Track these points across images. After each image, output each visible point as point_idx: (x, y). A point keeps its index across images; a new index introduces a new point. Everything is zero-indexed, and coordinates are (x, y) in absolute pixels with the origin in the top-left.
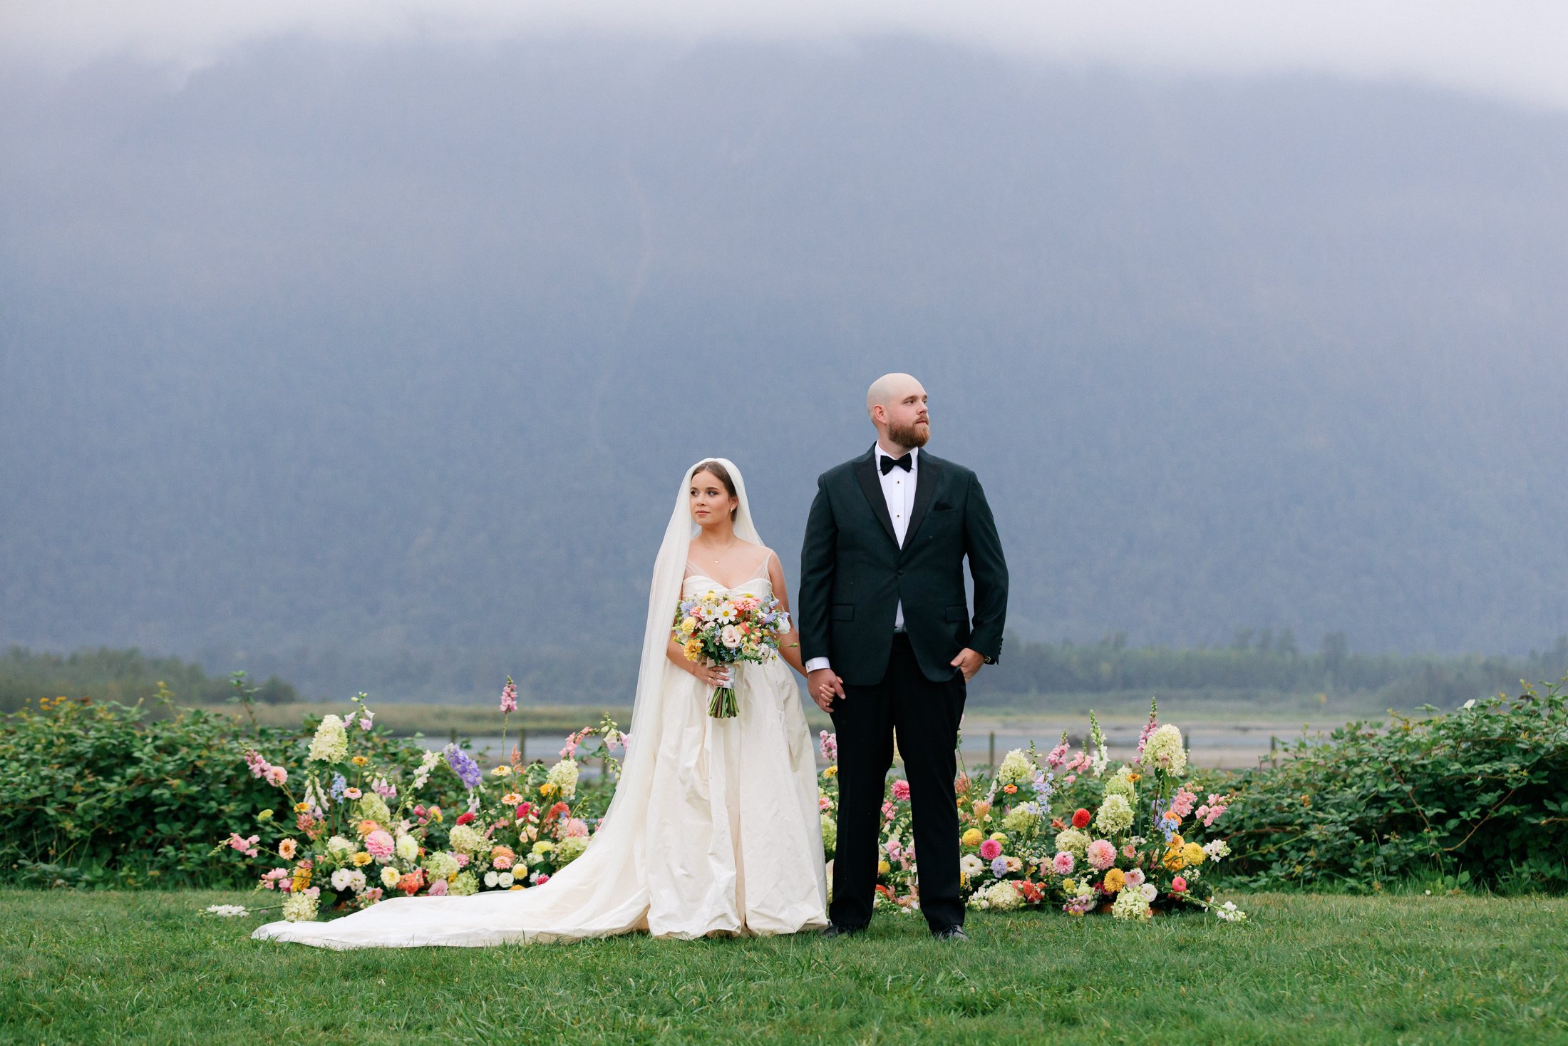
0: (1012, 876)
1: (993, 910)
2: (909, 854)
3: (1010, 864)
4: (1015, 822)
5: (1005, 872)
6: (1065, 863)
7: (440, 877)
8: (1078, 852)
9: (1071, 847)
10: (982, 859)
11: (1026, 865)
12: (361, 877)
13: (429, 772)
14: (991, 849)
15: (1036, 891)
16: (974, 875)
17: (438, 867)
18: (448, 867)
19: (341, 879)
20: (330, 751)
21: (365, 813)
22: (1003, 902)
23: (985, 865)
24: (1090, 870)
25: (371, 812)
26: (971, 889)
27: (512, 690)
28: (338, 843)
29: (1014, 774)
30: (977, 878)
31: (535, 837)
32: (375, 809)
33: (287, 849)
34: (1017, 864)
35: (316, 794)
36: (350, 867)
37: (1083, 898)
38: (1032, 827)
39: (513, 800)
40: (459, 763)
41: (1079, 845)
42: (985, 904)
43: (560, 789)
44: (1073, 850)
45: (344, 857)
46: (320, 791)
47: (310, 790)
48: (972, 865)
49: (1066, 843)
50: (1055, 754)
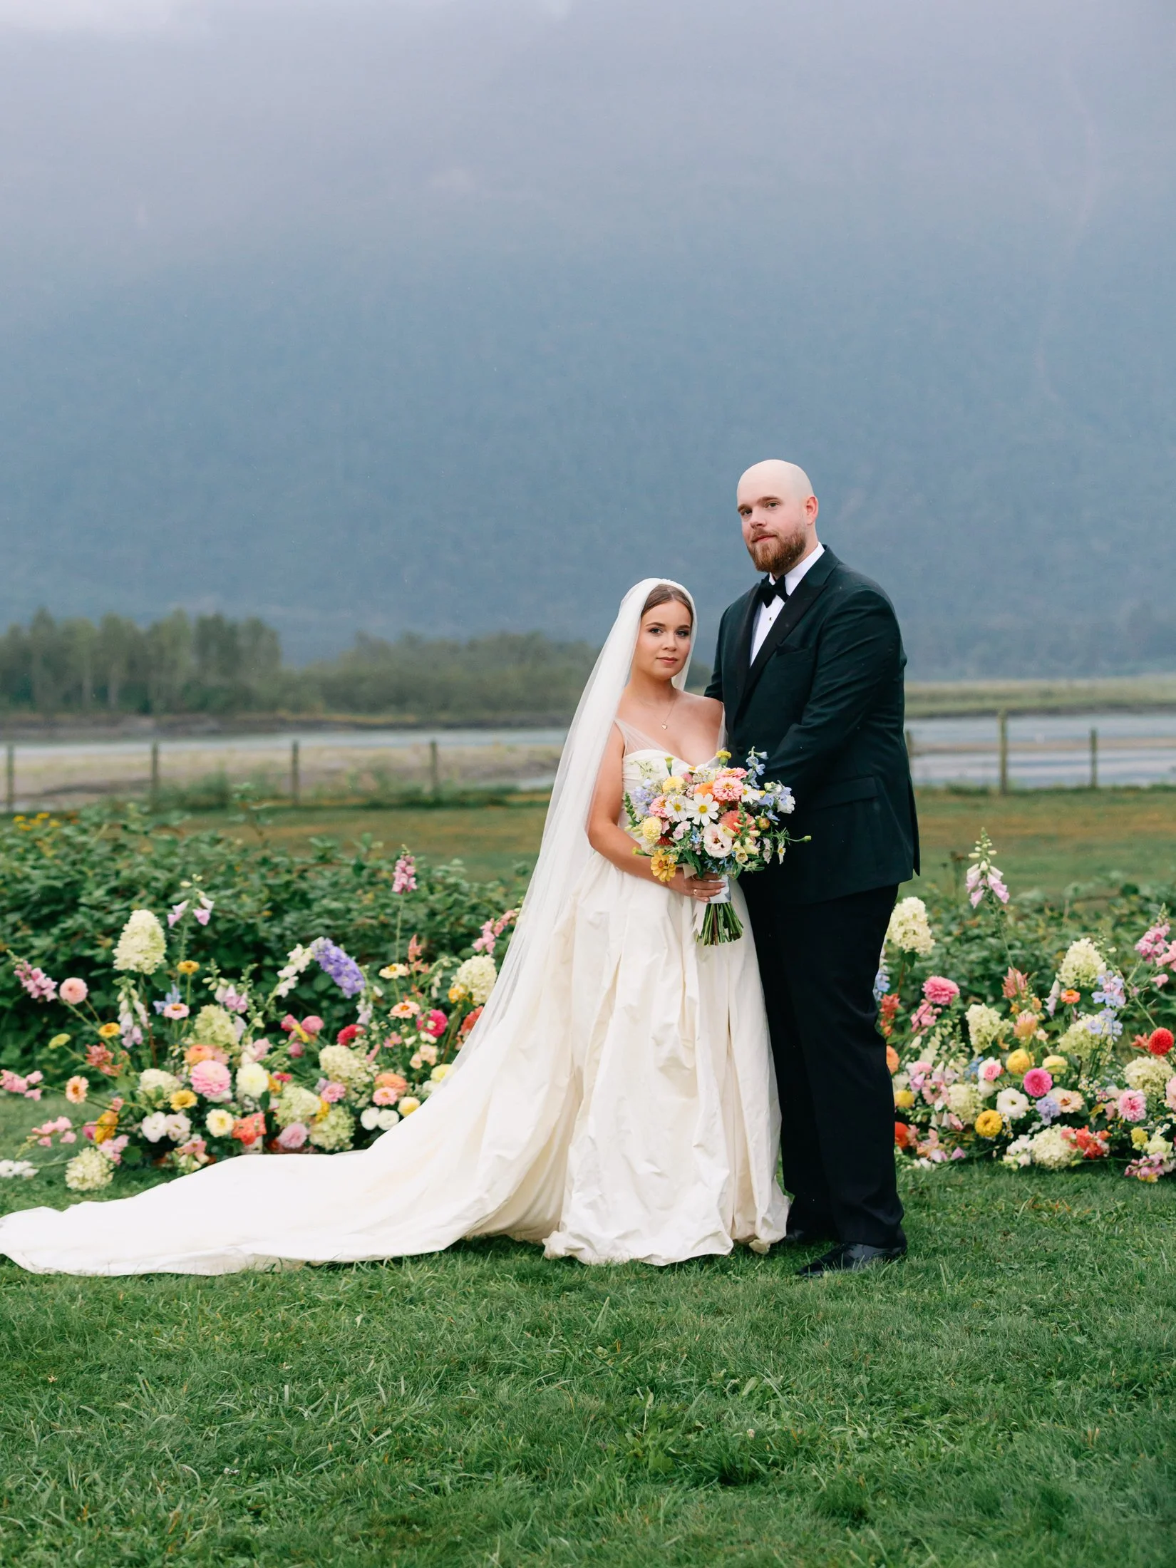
0: (1064, 1119)
1: (1035, 1169)
2: (935, 1083)
3: (1065, 1102)
4: (1074, 1044)
5: (1058, 1114)
6: (1133, 1107)
7: (293, 1120)
8: (1155, 1089)
9: (1146, 1081)
10: (1027, 1095)
11: (1091, 1103)
12: (184, 1123)
13: (298, 974)
14: (1037, 1081)
15: (1096, 1144)
16: (1015, 1117)
17: (289, 1107)
18: (303, 1107)
19: (154, 1128)
20: (139, 958)
21: (201, 1034)
22: (1050, 1158)
23: (1030, 1104)
24: (1169, 1116)
25: (208, 1033)
26: (1012, 1136)
27: (409, 864)
28: (153, 1079)
29: (1078, 974)
30: (1019, 1121)
31: (433, 1061)
32: (215, 1027)
33: (76, 1090)
34: (1076, 1102)
35: (135, 1012)
36: (168, 1111)
37: (1155, 1158)
38: (1098, 1050)
39: (406, 1012)
40: (331, 964)
41: (1157, 1080)
42: (1024, 1160)
43: (471, 995)
44: (1148, 1086)
45: (160, 1097)
46: (140, 1007)
47: (124, 1006)
48: (1014, 1103)
49: (1139, 1077)
50: (1148, 941)
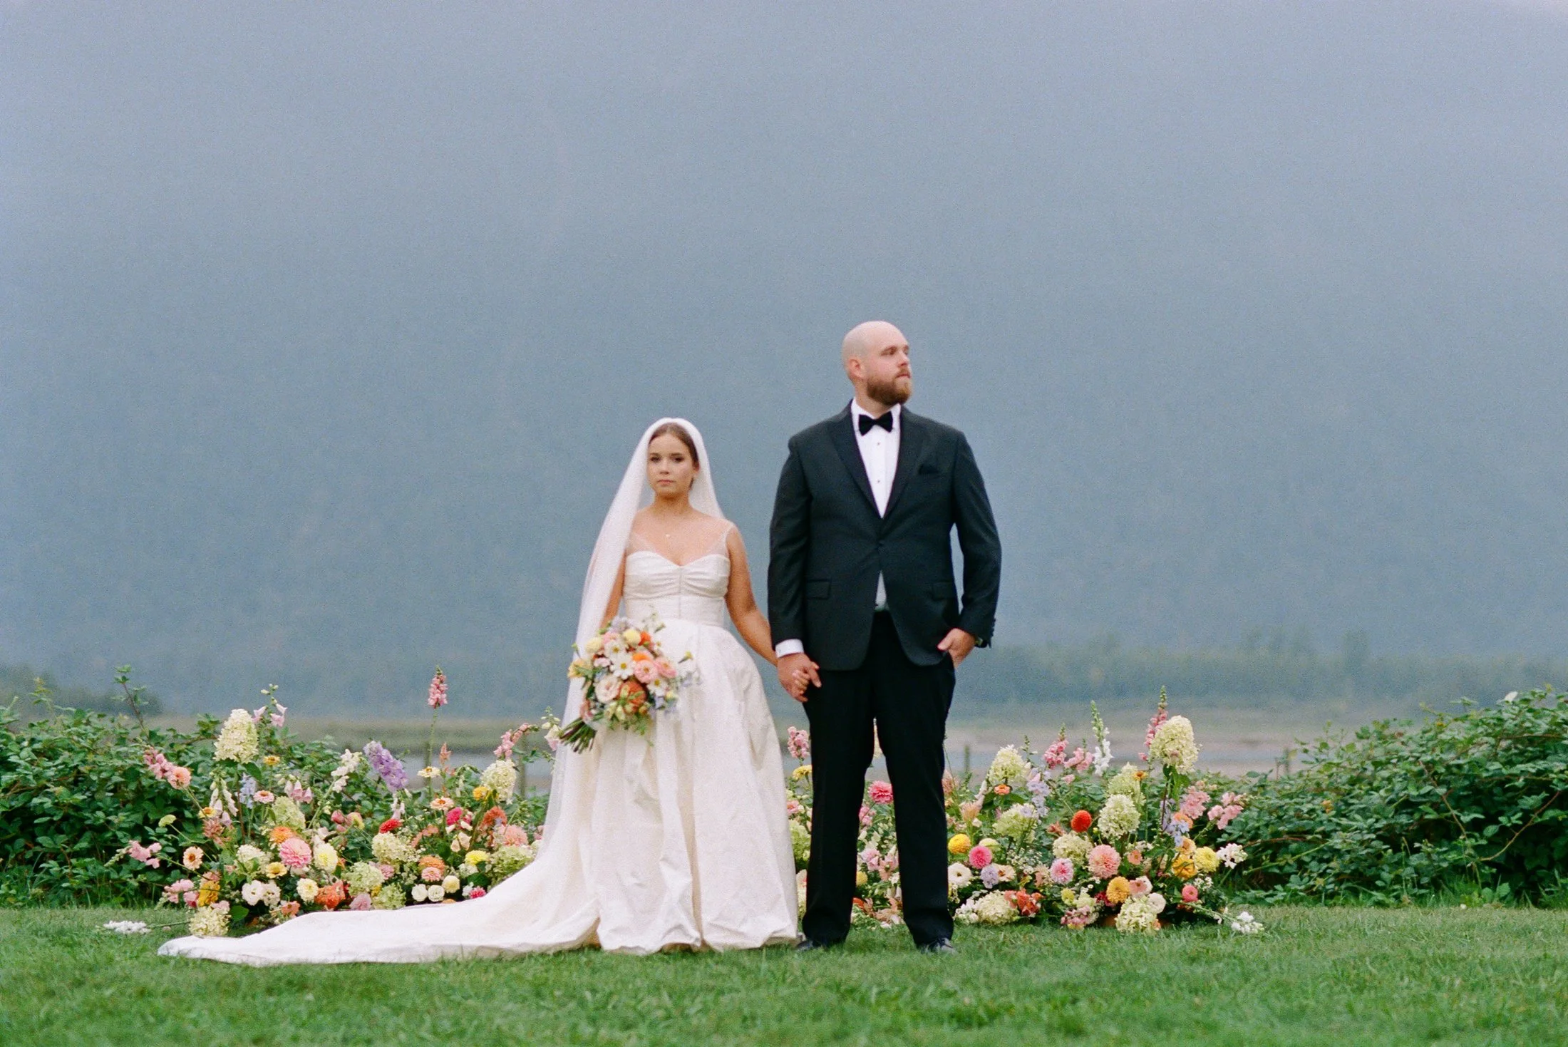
0: (1003, 886)
1: (983, 924)
2: (888, 863)
3: (1001, 874)
4: (1007, 826)
5: (996, 882)
6: (1063, 872)
7: (363, 890)
8: (1078, 859)
9: (1070, 853)
10: (971, 868)
11: (1020, 873)
12: (276, 890)
13: (348, 774)
14: (980, 856)
15: (1032, 903)
16: (961, 886)
17: (360, 879)
18: (372, 879)
19: (253, 892)
20: (239, 749)
21: (279, 820)
22: (994, 916)
23: (974, 875)
24: (1091, 879)
25: (284, 818)
26: (958, 901)
27: (441, 682)
28: (248, 852)
29: (1006, 773)
30: (964, 889)
31: (468, 846)
32: (288, 814)
33: (192, 858)
34: (1010, 873)
35: (223, 798)
36: (263, 879)
37: (1083, 910)
38: (1027, 832)
39: (443, 805)
40: (382, 764)
41: (1078, 851)
42: (974, 917)
43: (495, 792)
44: (1072, 856)
45: (256, 867)
46: (228, 795)
47: (216, 793)
48: (959, 875)
49: (1065, 850)
50: (1053, 752)
